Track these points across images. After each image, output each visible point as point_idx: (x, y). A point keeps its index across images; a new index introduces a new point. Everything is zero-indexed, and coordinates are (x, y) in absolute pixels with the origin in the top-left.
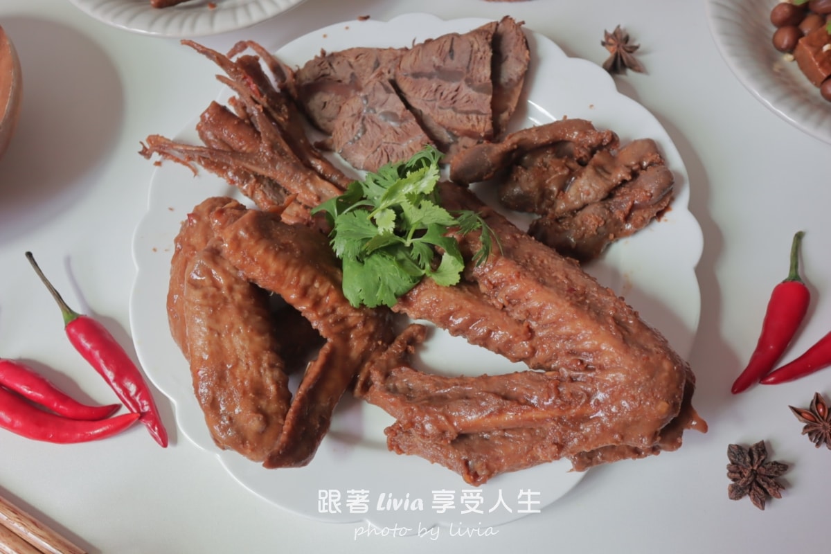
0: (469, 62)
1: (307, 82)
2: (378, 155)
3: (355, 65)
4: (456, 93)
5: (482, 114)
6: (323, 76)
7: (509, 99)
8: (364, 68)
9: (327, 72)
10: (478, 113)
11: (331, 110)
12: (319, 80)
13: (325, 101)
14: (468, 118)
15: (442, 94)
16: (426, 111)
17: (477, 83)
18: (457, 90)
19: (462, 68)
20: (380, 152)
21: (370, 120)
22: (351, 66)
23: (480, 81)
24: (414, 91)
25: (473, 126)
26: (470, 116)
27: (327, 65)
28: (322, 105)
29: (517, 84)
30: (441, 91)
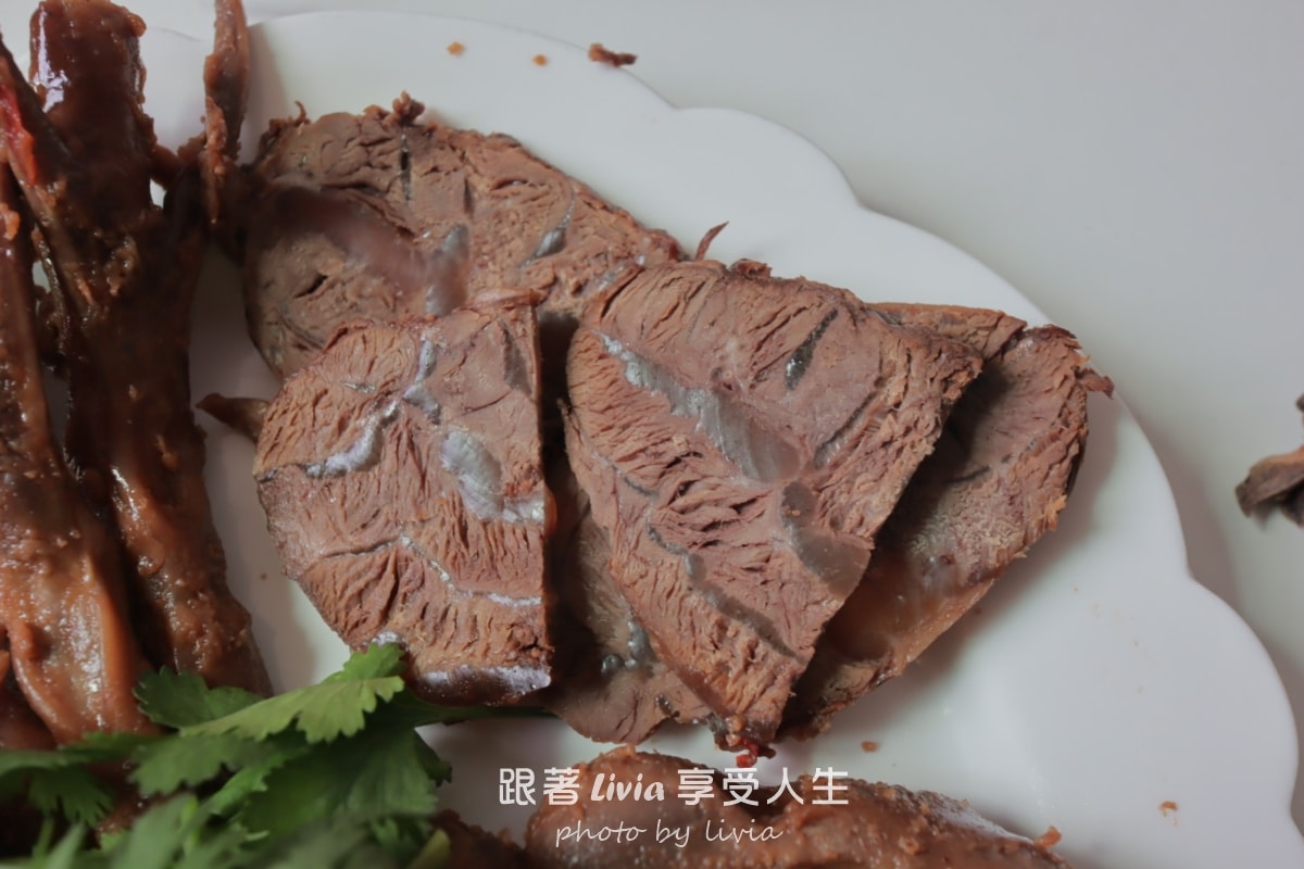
0: (839, 434)
1: (298, 180)
2: (370, 567)
3: (482, 205)
4: (733, 514)
5: (778, 645)
6: (361, 186)
7: (904, 626)
8: (506, 230)
9: (383, 181)
10: (767, 632)
11: (320, 314)
12: (341, 195)
13: (323, 272)
14: (722, 627)
15: (687, 485)
16: (603, 514)
17: (820, 528)
18: (738, 508)
19: (802, 439)
20: (379, 561)
21: (405, 436)
22: (469, 203)
23: (834, 524)
24: (605, 420)
25: (722, 667)
26: (734, 624)
27: (393, 160)
28: (307, 282)
29: (958, 591)
30: (687, 476)
